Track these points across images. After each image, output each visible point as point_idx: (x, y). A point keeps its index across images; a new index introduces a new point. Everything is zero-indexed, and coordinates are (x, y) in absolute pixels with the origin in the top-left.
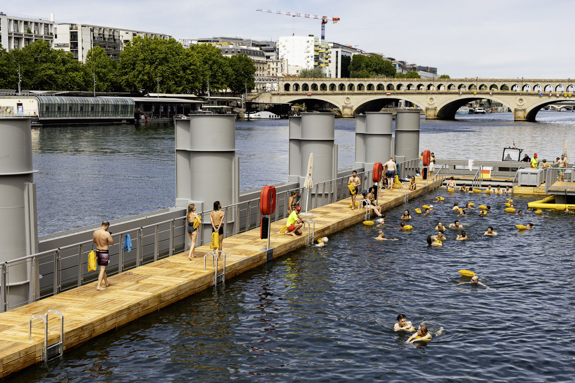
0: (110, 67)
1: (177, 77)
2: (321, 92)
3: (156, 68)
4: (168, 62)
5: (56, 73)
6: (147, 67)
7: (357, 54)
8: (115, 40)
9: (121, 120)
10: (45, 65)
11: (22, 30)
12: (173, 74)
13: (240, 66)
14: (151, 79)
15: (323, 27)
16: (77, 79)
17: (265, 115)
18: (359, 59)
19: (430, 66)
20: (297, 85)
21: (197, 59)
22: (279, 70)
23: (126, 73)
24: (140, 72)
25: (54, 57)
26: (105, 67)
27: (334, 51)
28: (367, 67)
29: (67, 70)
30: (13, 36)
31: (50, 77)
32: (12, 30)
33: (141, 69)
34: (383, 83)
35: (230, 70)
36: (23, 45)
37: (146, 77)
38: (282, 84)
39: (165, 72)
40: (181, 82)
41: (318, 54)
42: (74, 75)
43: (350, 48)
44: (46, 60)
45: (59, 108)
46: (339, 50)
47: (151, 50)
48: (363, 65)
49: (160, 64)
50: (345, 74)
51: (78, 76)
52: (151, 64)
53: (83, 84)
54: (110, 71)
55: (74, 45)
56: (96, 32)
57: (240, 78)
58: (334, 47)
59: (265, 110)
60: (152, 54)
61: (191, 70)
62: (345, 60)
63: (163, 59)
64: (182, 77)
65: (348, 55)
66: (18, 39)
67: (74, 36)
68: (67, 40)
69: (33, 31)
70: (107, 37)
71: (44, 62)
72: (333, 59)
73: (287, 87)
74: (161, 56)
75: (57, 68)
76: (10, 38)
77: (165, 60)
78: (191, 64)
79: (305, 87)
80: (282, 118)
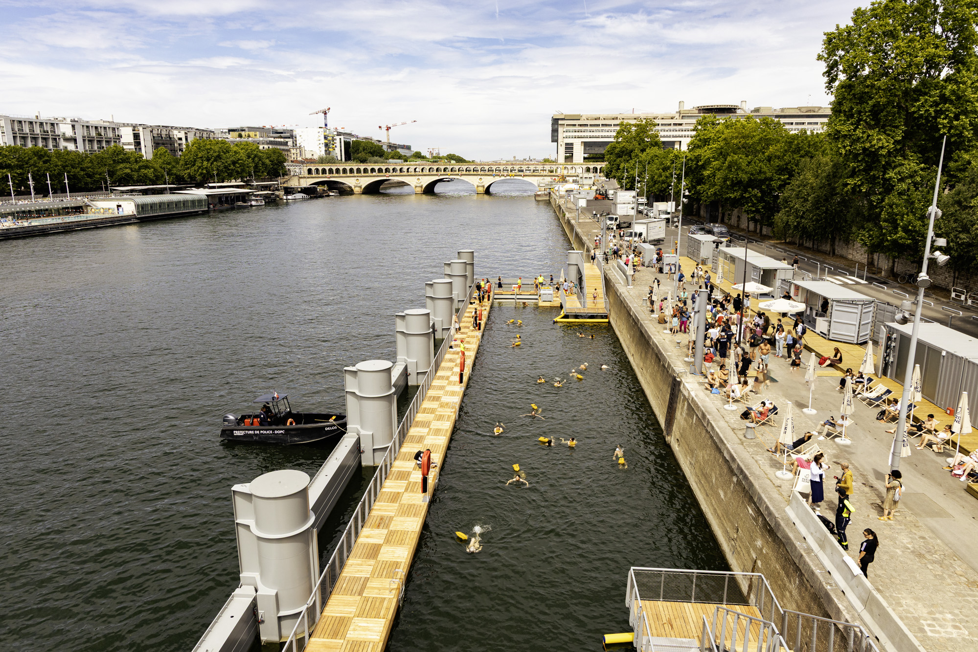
0: (174, 164)
1: (229, 170)
2: (337, 175)
3: (212, 163)
4: (221, 158)
5: (132, 171)
6: (205, 163)
7: (354, 139)
8: (170, 138)
9: (198, 212)
10: (122, 165)
11: (93, 133)
12: (225, 167)
13: (274, 157)
14: (208, 172)
15: (326, 117)
16: (149, 175)
17: (299, 196)
18: (357, 144)
19: (406, 144)
20: (317, 170)
21: (242, 154)
22: (298, 155)
23: (188, 168)
24: (199, 167)
25: (129, 158)
26: (169, 164)
27: (338, 138)
28: (364, 150)
29: (140, 168)
30: (87, 139)
31: (127, 175)
32: (86, 134)
33: (200, 165)
34: (382, 167)
35: (267, 161)
36: (96, 147)
37: (205, 171)
38: (306, 169)
39: (219, 166)
40: (232, 173)
41: (327, 141)
42: (146, 171)
43: (350, 135)
44: (123, 161)
45: (151, 207)
46: (342, 137)
47: (207, 149)
48: (361, 149)
49: (215, 160)
50: (348, 158)
51: (150, 173)
52: (208, 160)
53: (154, 178)
54: (174, 167)
55: (138, 144)
56: (155, 132)
57: (275, 167)
58: (338, 135)
59: (299, 192)
60: (208, 153)
61: (239, 164)
62: (347, 144)
63: (217, 156)
64: (232, 170)
65: (348, 140)
66: (91, 141)
67: (136, 136)
68: (131, 139)
69: (103, 134)
70: (164, 136)
71: (121, 163)
72: (338, 144)
73: (310, 171)
74: (215, 154)
75: (133, 166)
76: (84, 140)
77: (219, 157)
78: (239, 160)
79: (324, 171)
80: (311, 198)
